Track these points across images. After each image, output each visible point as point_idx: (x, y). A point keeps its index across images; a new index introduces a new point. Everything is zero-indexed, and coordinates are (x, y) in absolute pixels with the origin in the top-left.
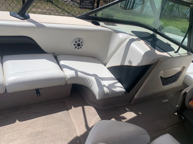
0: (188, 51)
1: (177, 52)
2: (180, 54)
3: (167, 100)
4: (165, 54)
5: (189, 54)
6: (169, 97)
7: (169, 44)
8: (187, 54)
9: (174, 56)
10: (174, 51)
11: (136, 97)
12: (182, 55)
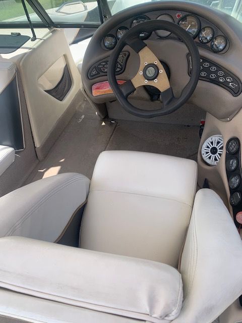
0: (49, 27)
1: (34, 38)
2: (41, 39)
3: (83, 117)
4: (20, 52)
5: (53, 32)
6: (82, 111)
7: (16, 34)
8: (51, 34)
9: (35, 47)
10: (30, 40)
11: (38, 145)
12: (45, 38)
